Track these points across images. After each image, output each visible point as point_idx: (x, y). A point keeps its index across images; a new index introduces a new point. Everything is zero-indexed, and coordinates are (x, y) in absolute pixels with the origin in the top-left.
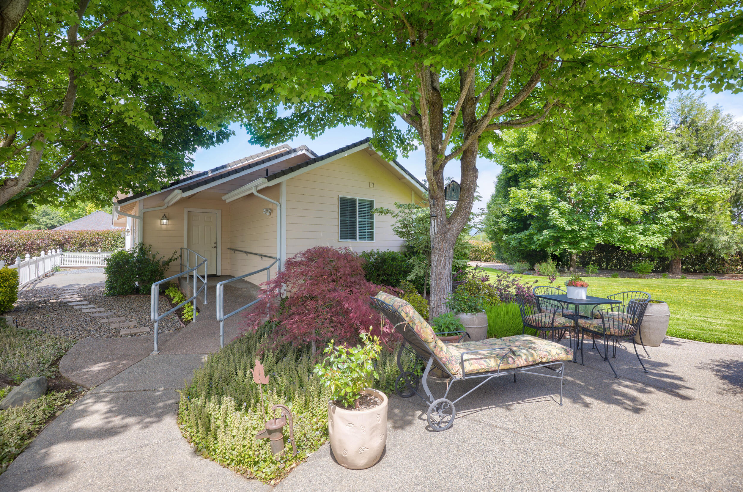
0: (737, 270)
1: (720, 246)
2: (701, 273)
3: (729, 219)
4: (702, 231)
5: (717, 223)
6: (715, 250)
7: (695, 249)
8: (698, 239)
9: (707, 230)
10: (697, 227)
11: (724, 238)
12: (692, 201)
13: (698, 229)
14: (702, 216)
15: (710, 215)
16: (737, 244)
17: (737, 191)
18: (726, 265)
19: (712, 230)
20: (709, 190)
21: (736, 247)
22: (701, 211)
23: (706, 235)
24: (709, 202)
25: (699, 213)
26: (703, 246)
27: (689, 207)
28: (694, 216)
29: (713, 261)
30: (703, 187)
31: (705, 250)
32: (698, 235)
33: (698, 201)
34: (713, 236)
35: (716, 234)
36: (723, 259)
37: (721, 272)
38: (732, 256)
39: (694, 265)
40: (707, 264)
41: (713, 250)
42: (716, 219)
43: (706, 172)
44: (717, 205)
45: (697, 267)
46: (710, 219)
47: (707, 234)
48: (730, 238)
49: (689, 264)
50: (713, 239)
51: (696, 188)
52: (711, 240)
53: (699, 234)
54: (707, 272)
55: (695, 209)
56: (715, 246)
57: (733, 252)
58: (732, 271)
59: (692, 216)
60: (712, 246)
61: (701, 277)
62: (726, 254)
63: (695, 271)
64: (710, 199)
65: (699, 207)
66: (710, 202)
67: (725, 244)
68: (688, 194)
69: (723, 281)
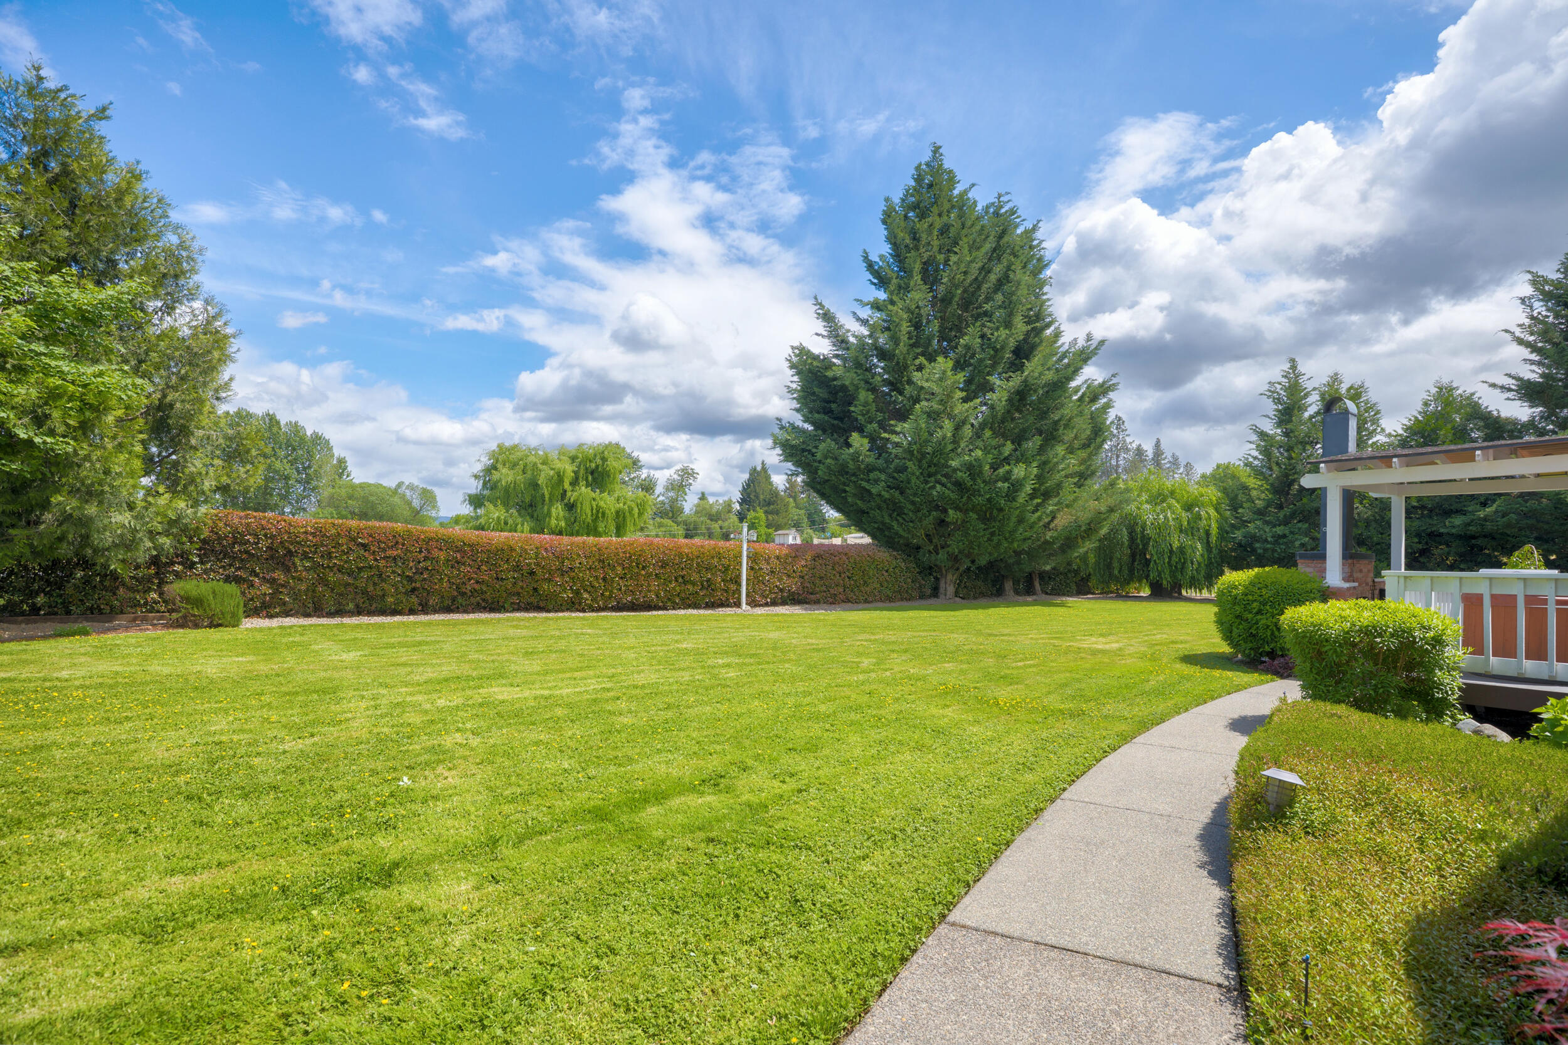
0: (146, 604)
1: (108, 538)
2: (52, 614)
3: (137, 464)
4: (58, 491)
5: (107, 472)
6: (96, 551)
7: (31, 546)
8: (48, 516)
9: (73, 492)
10: (44, 480)
11: (122, 518)
12: (34, 393)
13: (47, 484)
14: (66, 446)
15: (84, 449)
16: (152, 534)
17: (164, 396)
18: (121, 591)
19: (90, 493)
20: (90, 370)
21: (149, 544)
22: (61, 429)
23: (72, 505)
24: (85, 405)
25: (52, 433)
26: (60, 539)
27: (21, 411)
28: (37, 440)
29: (86, 581)
30: (77, 358)
31: (65, 551)
32: (45, 505)
33: (53, 396)
34: (92, 510)
35: (101, 503)
36: (114, 576)
37: (107, 610)
38: (137, 567)
39: (33, 594)
40: (69, 590)
41: (89, 551)
42: (104, 460)
43: (88, 319)
44: (110, 419)
45: (40, 599)
46: (87, 458)
47: (75, 503)
48: (136, 518)
49: (16, 590)
50: (90, 519)
51: (51, 355)
52: (85, 522)
53: (49, 502)
54: (68, 612)
55: (39, 420)
56: (95, 538)
57: (142, 557)
58: (137, 605)
59: (29, 443)
60: (86, 537)
61: (49, 627)
62: (123, 561)
63: (35, 610)
64: (91, 399)
65: (56, 414)
66: (91, 407)
67: (122, 536)
68: (21, 370)
69: (109, 636)
